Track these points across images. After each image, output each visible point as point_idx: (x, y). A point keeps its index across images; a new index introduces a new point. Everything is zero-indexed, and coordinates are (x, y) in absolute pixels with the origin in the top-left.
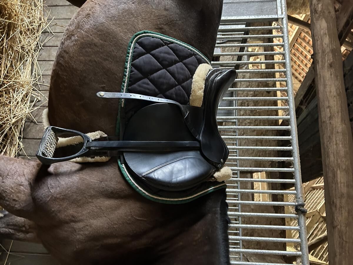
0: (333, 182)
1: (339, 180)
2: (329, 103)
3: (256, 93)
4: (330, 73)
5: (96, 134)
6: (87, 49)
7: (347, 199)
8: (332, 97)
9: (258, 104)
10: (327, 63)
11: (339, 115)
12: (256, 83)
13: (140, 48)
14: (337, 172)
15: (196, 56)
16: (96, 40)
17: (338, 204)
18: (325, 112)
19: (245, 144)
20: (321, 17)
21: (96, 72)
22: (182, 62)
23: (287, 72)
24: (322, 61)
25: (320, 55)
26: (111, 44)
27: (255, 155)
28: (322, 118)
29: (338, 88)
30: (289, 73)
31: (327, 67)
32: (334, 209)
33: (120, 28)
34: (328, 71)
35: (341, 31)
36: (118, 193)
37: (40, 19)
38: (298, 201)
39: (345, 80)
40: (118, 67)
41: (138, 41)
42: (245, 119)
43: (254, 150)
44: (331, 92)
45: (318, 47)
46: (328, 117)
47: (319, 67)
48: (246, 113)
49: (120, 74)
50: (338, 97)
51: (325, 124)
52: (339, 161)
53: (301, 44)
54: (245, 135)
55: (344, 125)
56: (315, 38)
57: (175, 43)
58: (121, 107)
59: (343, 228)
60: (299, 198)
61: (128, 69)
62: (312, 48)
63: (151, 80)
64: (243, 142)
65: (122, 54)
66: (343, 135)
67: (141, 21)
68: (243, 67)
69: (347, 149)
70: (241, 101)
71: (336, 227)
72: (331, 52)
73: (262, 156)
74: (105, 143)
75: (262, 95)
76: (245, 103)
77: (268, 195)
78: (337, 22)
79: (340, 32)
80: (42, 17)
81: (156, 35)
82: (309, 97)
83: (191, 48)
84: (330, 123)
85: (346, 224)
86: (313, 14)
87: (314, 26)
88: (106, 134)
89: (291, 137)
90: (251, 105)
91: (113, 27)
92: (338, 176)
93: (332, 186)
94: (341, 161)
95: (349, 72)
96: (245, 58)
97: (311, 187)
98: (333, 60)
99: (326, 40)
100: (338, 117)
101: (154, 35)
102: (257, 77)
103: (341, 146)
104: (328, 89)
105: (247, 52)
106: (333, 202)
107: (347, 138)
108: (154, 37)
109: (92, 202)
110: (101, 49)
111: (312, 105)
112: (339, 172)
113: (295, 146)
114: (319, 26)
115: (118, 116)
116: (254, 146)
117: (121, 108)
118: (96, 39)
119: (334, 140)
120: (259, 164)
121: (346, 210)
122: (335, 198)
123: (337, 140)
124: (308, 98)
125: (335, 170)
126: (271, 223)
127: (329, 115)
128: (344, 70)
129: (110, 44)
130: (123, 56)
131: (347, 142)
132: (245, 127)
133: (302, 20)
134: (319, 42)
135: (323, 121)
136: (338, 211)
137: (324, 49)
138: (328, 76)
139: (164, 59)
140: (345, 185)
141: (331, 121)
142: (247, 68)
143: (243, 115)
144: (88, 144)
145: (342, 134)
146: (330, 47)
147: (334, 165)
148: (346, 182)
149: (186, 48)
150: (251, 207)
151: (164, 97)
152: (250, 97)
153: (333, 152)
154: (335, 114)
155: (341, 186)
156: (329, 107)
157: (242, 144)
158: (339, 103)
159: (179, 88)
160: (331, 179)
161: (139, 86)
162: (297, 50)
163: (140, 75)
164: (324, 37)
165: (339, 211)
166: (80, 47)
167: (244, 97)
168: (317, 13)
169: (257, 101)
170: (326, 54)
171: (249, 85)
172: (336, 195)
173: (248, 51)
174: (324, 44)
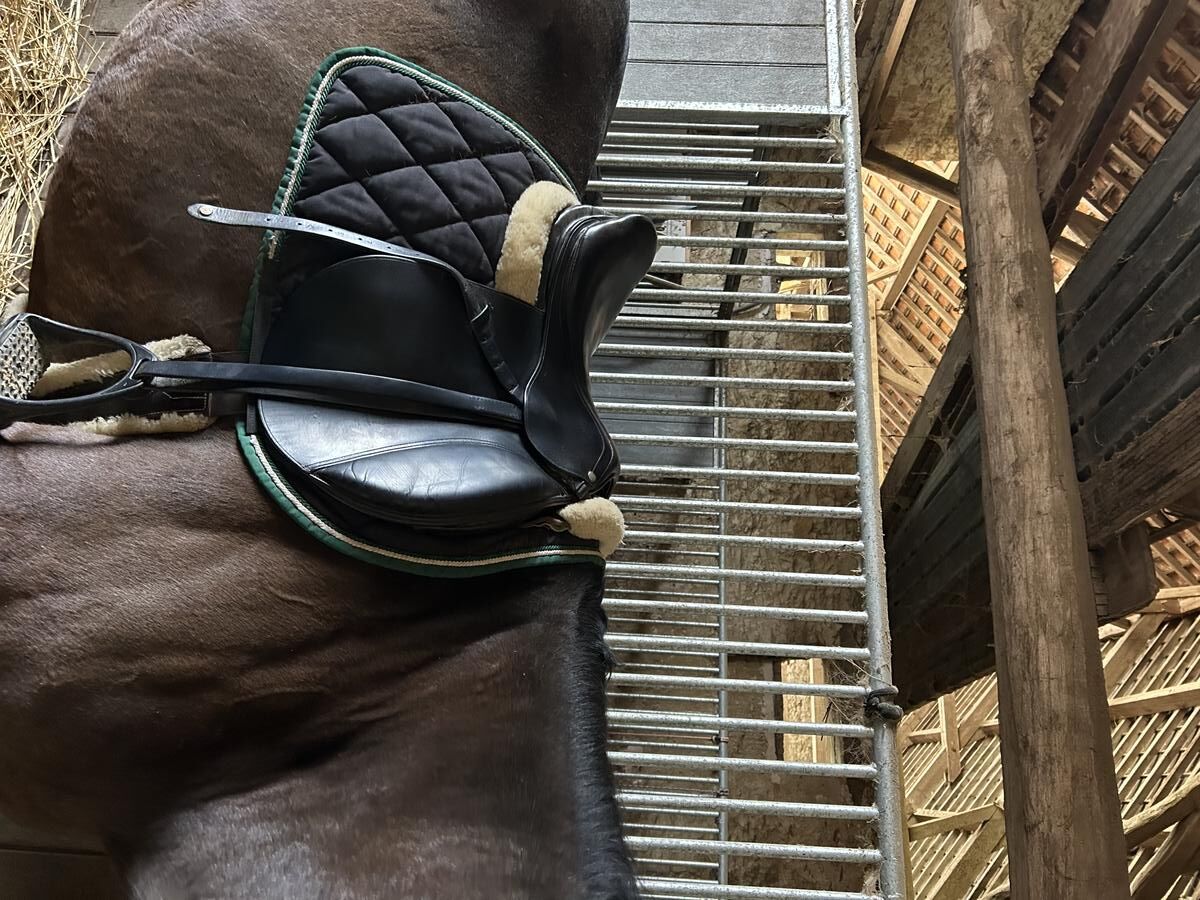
0: (1024, 674)
1: (1043, 670)
2: (1012, 420)
3: (796, 395)
4: (1014, 326)
5: (174, 344)
6: (172, 91)
7: (1070, 732)
8: (1020, 400)
9: (802, 432)
10: (1005, 295)
11: (1043, 458)
12: (798, 366)
13: (349, 92)
14: (1036, 644)
15: (529, 155)
16: (206, 66)
17: (1040, 750)
18: (1000, 449)
19: (756, 561)
20: (990, 155)
21: (195, 157)
22: (479, 159)
23: (851, 275)
24: (992, 290)
25: (985, 269)
26: (252, 80)
27: (789, 598)
28: (992, 467)
29: (1039, 373)
30: (856, 278)
31: (1008, 306)
32: (1027, 765)
33: (286, 41)
34: (1009, 320)
35: (1052, 200)
36: (223, 514)
37: (66, 69)
38: (875, 680)
39: (1062, 351)
40: (267, 148)
41: (346, 73)
42: (760, 480)
43: (785, 584)
44: (1017, 385)
45: (981, 246)
46: (1011, 462)
47: (982, 306)
48: (761, 459)
49: (272, 169)
50: (1040, 402)
51: (1000, 487)
52: (1044, 605)
53: (943, 256)
54: (756, 532)
55: (1058, 492)
56: (972, 218)
57: (463, 101)
58: (266, 258)
59: (1057, 832)
60: (878, 672)
61: (302, 148)
62: (964, 253)
63: (371, 190)
64: (749, 555)
65: (283, 110)
66: (1055, 521)
67: (355, 28)
68: (758, 311)
69: (1070, 568)
70: (748, 421)
71: (1036, 830)
72: (1018, 262)
73: (813, 605)
74: (199, 369)
75: (817, 404)
76: (759, 427)
77: (831, 738)
78: (1039, 171)
79: (1045, 203)
80: (73, 64)
81: (405, 67)
82: (959, 408)
83: (515, 128)
84: (1016, 483)
85: (1065, 817)
86: (967, 145)
87: (969, 183)
88: (205, 343)
89: (859, 478)
90: (778, 435)
91: (263, 36)
92: (1041, 656)
93: (1023, 690)
94: (1050, 606)
95: (1074, 325)
96: (764, 283)
97: (980, 728)
98: (1025, 285)
99: (1005, 225)
100: (1039, 466)
101: (398, 64)
102: (801, 347)
103: (1048, 556)
104: (1009, 376)
105: (771, 264)
106: (1026, 744)
107: (1069, 531)
108: (396, 71)
109: (130, 535)
110: (218, 92)
111: (968, 435)
112: (1042, 641)
113: (870, 503)
114: (985, 182)
115: (252, 287)
116: (787, 571)
117: (264, 261)
118: (204, 63)
119: (1028, 537)
120: (802, 632)
121: (1066, 771)
122: (1030, 731)
123: (1036, 537)
124: (957, 412)
125: (1031, 634)
126: (839, 836)
127: (1012, 457)
128: (1058, 319)
129: (249, 82)
130: (286, 117)
131: (1070, 545)
132: (759, 505)
133: (948, 178)
134: (982, 231)
135: (993, 477)
136: (1040, 772)
137: (997, 252)
138: (1008, 335)
139: (422, 137)
140: (1064, 684)
141: (1017, 476)
142: (770, 316)
143: (752, 467)
144: (142, 366)
145: (1051, 520)
146: (1015, 247)
147: (1026, 621)
148: (1066, 676)
149: (497, 124)
150: (770, 780)
151: (407, 245)
152: (776, 408)
153: (1024, 576)
154: (1030, 456)
155: (1049, 688)
156: (1012, 431)
157: (747, 560)
158: (1044, 419)
159: (463, 228)
160: (1020, 666)
161: (332, 199)
162: (934, 273)
163: (338, 170)
164: (999, 214)
165: (1044, 772)
166: (151, 85)
167: (757, 407)
168: (978, 143)
169: (800, 423)
170: (1004, 267)
171: (775, 370)
172: (1033, 720)
173: (773, 262)
174: (997, 234)
